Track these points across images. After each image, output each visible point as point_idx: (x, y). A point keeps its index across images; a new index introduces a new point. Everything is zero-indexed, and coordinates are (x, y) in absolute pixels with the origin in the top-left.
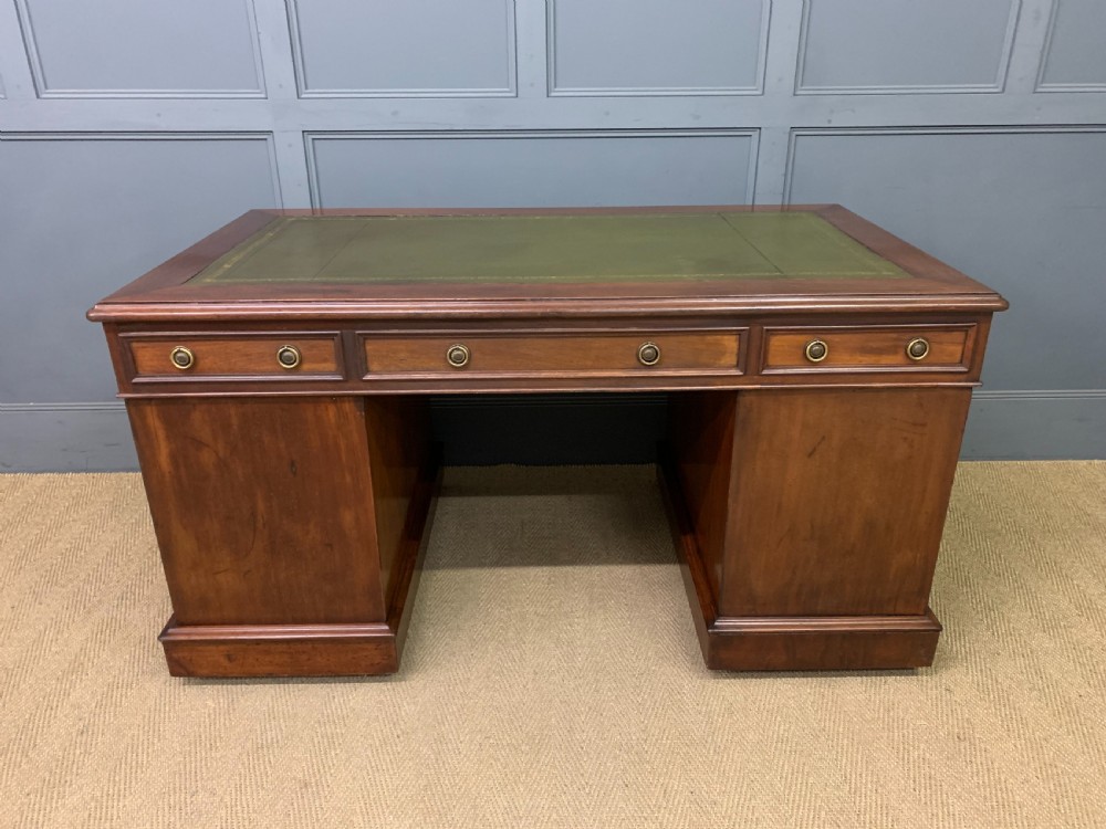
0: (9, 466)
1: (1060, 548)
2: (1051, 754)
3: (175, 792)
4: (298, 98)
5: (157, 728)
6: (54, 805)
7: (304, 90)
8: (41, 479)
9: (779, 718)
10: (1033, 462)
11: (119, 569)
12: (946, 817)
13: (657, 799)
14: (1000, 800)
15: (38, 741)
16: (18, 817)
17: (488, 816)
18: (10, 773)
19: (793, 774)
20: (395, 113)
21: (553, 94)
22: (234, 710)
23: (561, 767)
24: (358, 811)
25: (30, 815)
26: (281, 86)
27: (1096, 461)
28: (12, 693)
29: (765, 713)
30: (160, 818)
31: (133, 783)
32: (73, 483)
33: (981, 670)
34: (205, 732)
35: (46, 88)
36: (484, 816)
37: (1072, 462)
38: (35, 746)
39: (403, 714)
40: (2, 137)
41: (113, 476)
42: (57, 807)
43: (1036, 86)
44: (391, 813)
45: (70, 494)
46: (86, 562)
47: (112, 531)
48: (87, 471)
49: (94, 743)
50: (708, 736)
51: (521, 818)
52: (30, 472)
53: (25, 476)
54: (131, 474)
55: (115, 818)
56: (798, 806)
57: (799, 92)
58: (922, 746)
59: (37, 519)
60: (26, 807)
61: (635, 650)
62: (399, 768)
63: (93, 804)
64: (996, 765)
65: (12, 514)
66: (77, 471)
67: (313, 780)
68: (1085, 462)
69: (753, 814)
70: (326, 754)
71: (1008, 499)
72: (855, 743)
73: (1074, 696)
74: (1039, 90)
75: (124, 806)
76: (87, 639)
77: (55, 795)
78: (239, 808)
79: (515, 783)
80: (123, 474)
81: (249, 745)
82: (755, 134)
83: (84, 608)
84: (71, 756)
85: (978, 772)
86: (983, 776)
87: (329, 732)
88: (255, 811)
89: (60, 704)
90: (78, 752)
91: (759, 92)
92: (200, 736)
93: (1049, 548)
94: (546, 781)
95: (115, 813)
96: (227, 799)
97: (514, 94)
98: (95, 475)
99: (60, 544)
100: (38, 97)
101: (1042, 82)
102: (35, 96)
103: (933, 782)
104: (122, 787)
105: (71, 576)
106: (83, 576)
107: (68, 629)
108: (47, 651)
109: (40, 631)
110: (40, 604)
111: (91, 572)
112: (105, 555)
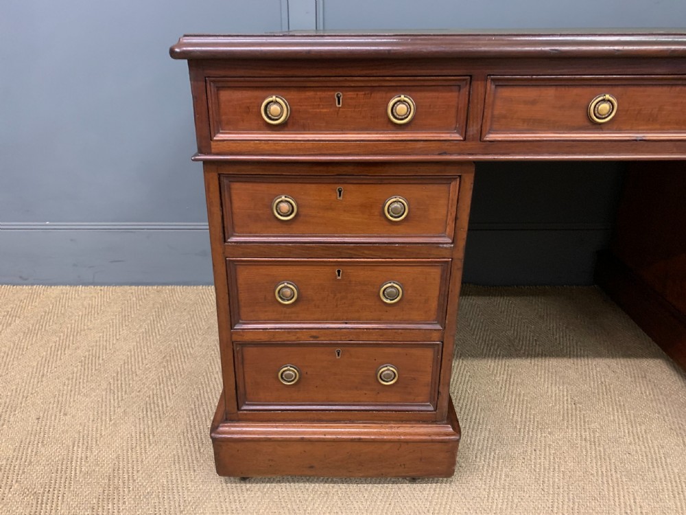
0: (26, 280)
8: (56, 290)
11: (137, 379)
32: (83, 295)
41: (118, 289)
45: (83, 305)
46: (105, 371)
47: (125, 339)
48: (95, 284)
53: (40, 288)
54: (133, 287)
59: (54, 327)
65: (32, 322)
66: (85, 284)
76: (118, 457)
80: (127, 288)
83: (110, 420)
98: (102, 288)
99: (79, 351)
105: (93, 385)
106: (104, 385)
107: (97, 444)
108: (78, 472)
109: (68, 446)
110: (65, 414)
111: (112, 381)
112: (122, 363)
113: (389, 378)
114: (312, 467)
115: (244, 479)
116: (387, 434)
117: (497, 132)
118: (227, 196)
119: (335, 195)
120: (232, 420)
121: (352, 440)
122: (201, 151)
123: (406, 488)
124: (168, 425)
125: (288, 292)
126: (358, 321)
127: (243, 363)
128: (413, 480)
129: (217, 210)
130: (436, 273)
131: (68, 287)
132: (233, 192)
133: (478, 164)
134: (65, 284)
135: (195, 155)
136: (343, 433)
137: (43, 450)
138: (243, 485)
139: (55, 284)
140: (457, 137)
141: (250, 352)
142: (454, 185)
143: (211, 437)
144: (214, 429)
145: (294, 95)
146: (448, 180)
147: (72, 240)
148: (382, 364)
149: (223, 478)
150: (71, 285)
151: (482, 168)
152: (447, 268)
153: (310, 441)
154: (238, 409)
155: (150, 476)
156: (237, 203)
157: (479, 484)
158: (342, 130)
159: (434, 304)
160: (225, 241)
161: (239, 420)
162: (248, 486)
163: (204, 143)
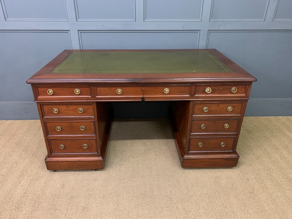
1: (276, 141)
2: (274, 197)
3: (50, 210)
4: (77, 21)
5: (44, 192)
6: (19, 213)
7: (78, 19)
8: (9, 122)
9: (205, 188)
10: (269, 117)
11: (31, 147)
12: (248, 214)
13: (175, 210)
14: (262, 209)
15: (13, 195)
16: (10, 216)
17: (132, 216)
18: (7, 204)
19: (209, 203)
20: (102, 26)
21: (145, 21)
22: (64, 187)
23: (150, 202)
24: (98, 215)
25: (13, 216)
26: (72, 18)
27: (285, 117)
28: (5, 182)
29: (202, 187)
30: (47, 217)
31: (39, 207)
32: (17, 123)
33: (256, 174)
34: (57, 193)
35: (8, 18)
36: (131, 216)
37: (279, 117)
38: (13, 197)
39: (108, 188)
40: (1, 31)
41: (28, 121)
42: (20, 214)
43: (273, 20)
44: (107, 216)
45: (17, 126)
46: (22, 145)
47: (29, 136)
48: (21, 119)
49: (28, 196)
50: (187, 193)
51: (141, 216)
52: (5, 120)
55: (35, 217)
56: (211, 212)
57: (210, 21)
58: (242, 195)
59: (8, 133)
60: (12, 214)
61: (168, 170)
62: (108, 204)
63: (29, 213)
64: (260, 200)
66: (18, 119)
67: (86, 207)
68: (282, 117)
69: (200, 214)
70: (89, 199)
71: (262, 127)
72: (225, 195)
73: (280, 181)
74: (274, 20)
75: (37, 214)
76: (24, 167)
77: (19, 210)
78: (67, 214)
79: (139, 207)
80: (30, 120)
81: (69, 197)
82: (199, 32)
83: (23, 158)
84: (22, 200)
85: (256, 202)
86: (257, 203)
87: (89, 193)
88: (71, 215)
89: (18, 185)
90: (24, 199)
91: (200, 21)
92: (56, 195)
93: (273, 141)
94: (146, 206)
95: (35, 216)
96: (64, 212)
97: (135, 21)
98: (23, 120)
99: (15, 140)
100: (6, 20)
101: (275, 18)
102: (5, 20)
103: (245, 205)
104: (36, 208)
105: (19, 149)
106: (22, 149)
107: (19, 164)
108: (14, 170)
109: (12, 165)
110: (11, 157)
111: (24, 148)
112: (27, 143)
113: (86, 147)
114: (69, 168)
115: (55, 171)
116: (86, 159)
117: (98, 96)
118: (42, 108)
119: (67, 108)
120: (50, 157)
121: (78, 161)
122: (35, 100)
123: (94, 172)
124: (38, 159)
125: (59, 128)
126: (76, 134)
127: (51, 144)
128: (96, 170)
129: (40, 111)
130: (92, 123)
131: (12, 121)
132: (44, 107)
133: (97, 102)
134: (12, 120)
135: (34, 101)
136: (76, 160)
137: (5, 166)
138: (54, 172)
139: (9, 120)
140: (90, 97)
141: (52, 142)
142: (92, 105)
143: (45, 161)
144: (46, 159)
145: (54, 89)
146: (91, 105)
147: (13, 107)
148: (84, 144)
149: (49, 171)
150: (13, 120)
151: (97, 103)
152: (94, 122)
153: (68, 161)
154: (51, 154)
155: (32, 171)
156: (45, 110)
157: (111, 171)
158: (66, 95)
159: (93, 130)
160: (43, 118)
161: (52, 157)
162: (56, 172)
163: (36, 99)
